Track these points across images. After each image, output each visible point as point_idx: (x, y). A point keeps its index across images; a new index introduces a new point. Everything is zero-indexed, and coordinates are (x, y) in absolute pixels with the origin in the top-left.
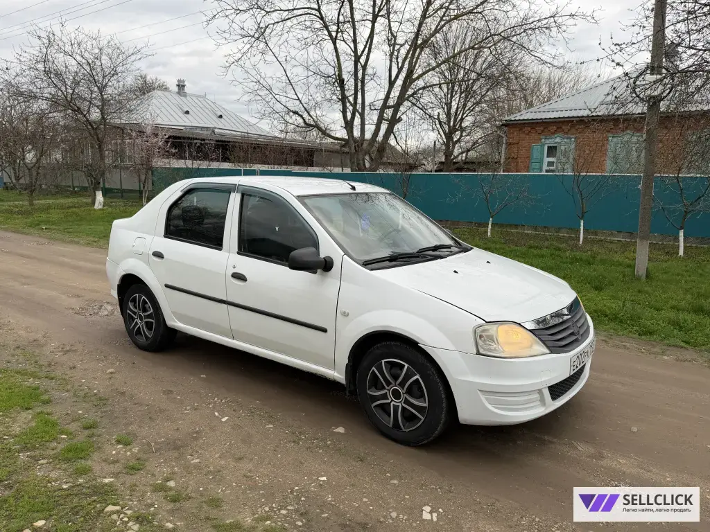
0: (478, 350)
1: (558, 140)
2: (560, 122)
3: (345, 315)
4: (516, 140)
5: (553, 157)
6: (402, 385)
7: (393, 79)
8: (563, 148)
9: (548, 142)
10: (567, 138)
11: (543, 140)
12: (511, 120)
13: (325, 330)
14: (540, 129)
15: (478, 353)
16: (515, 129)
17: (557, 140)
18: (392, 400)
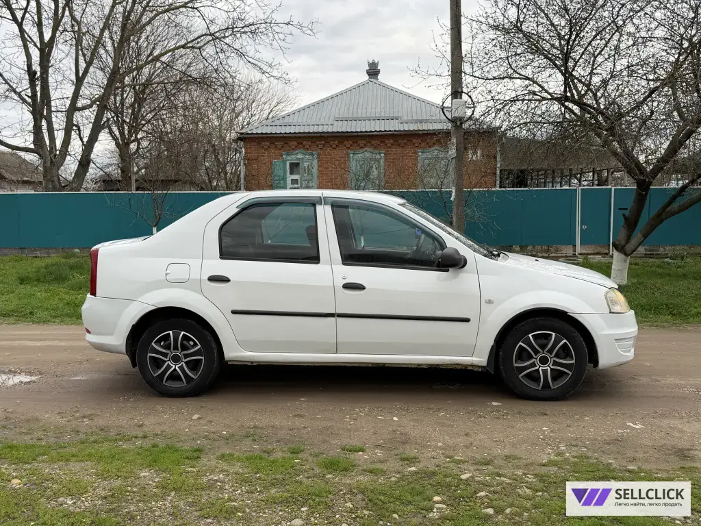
0: (610, 310)
1: (300, 156)
2: (300, 137)
3: (490, 302)
4: (254, 155)
5: (297, 174)
6: (550, 351)
7: (81, 73)
8: (306, 164)
9: (289, 158)
10: (310, 155)
11: (284, 156)
12: (248, 134)
13: (467, 320)
14: (279, 144)
15: (611, 312)
16: (252, 144)
17: (298, 156)
18: (540, 366)
